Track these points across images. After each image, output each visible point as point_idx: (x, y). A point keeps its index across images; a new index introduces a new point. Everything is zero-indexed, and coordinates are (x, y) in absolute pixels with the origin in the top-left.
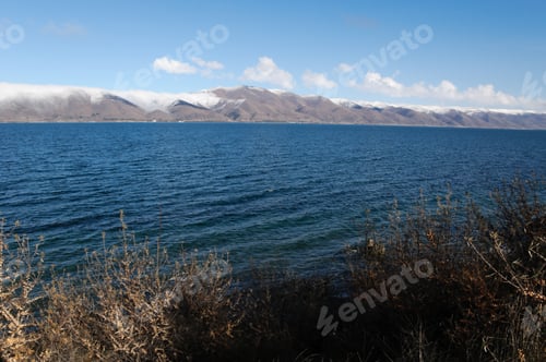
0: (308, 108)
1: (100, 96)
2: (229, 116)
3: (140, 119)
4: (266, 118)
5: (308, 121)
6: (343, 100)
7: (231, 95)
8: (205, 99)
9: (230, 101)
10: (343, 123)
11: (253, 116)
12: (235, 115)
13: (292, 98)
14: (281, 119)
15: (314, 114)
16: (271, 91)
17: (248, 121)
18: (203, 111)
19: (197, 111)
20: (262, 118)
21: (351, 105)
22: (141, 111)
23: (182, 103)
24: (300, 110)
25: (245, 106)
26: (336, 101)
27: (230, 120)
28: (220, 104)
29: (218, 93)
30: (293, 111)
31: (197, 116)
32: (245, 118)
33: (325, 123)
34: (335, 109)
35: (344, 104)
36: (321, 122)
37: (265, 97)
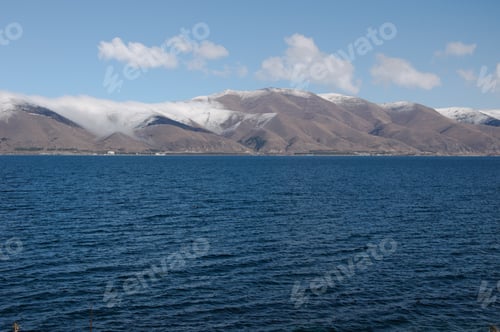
0: (394, 128)
1: (10, 106)
2: (247, 143)
3: (83, 148)
4: (316, 147)
5: (393, 152)
6: (463, 111)
7: (250, 105)
8: (203, 112)
9: (248, 116)
10: (462, 154)
11: (292, 142)
12: (258, 141)
13: (364, 109)
14: (343, 148)
15: (405, 139)
16: (325, 96)
17: (282, 152)
18: (198, 135)
19: (188, 134)
20: (306, 146)
21: (478, 120)
22: (88, 135)
23: (161, 120)
24: (378, 130)
25: (276, 125)
26: (448, 112)
27: (249, 151)
28: (229, 123)
29: (226, 102)
30: (365, 134)
31: (188, 143)
32: (276, 147)
33: (427, 153)
34: (447, 127)
35: (466, 116)
36: (418, 154)
37: (311, 108)
